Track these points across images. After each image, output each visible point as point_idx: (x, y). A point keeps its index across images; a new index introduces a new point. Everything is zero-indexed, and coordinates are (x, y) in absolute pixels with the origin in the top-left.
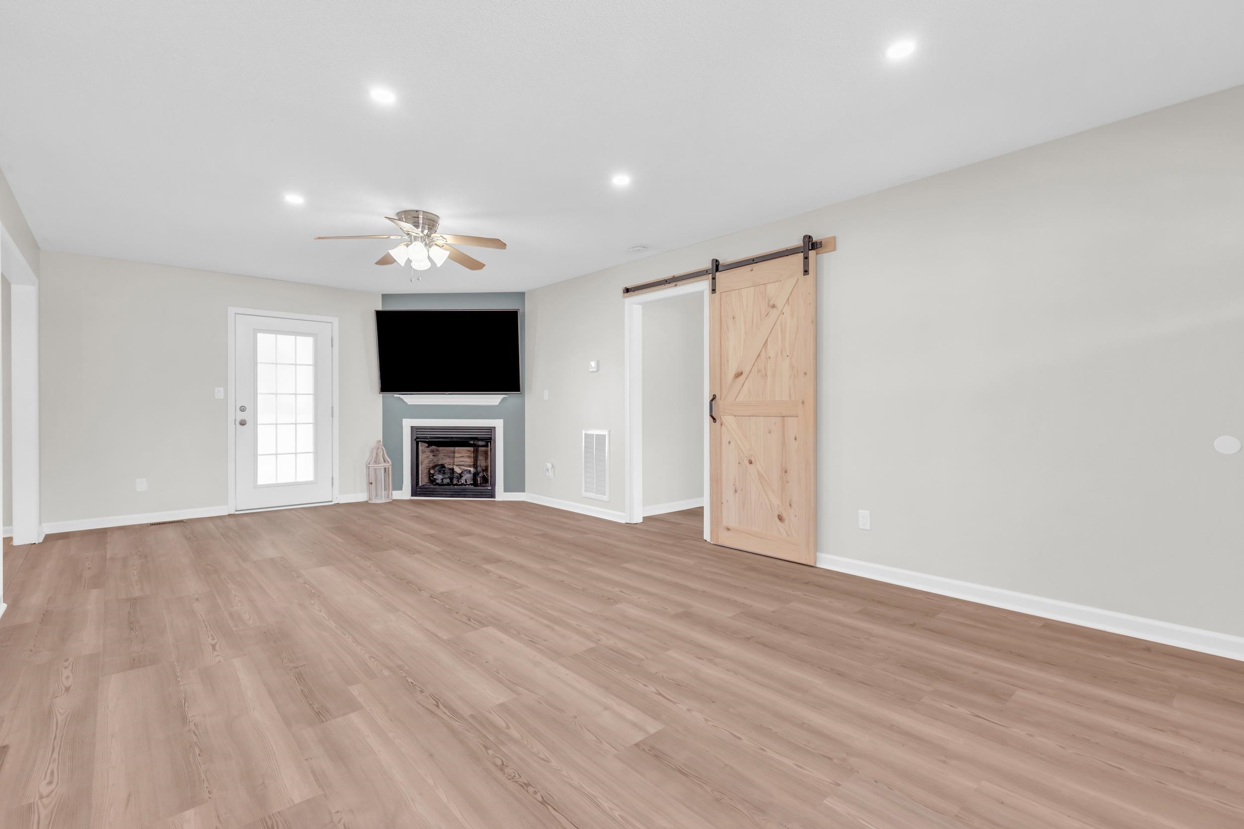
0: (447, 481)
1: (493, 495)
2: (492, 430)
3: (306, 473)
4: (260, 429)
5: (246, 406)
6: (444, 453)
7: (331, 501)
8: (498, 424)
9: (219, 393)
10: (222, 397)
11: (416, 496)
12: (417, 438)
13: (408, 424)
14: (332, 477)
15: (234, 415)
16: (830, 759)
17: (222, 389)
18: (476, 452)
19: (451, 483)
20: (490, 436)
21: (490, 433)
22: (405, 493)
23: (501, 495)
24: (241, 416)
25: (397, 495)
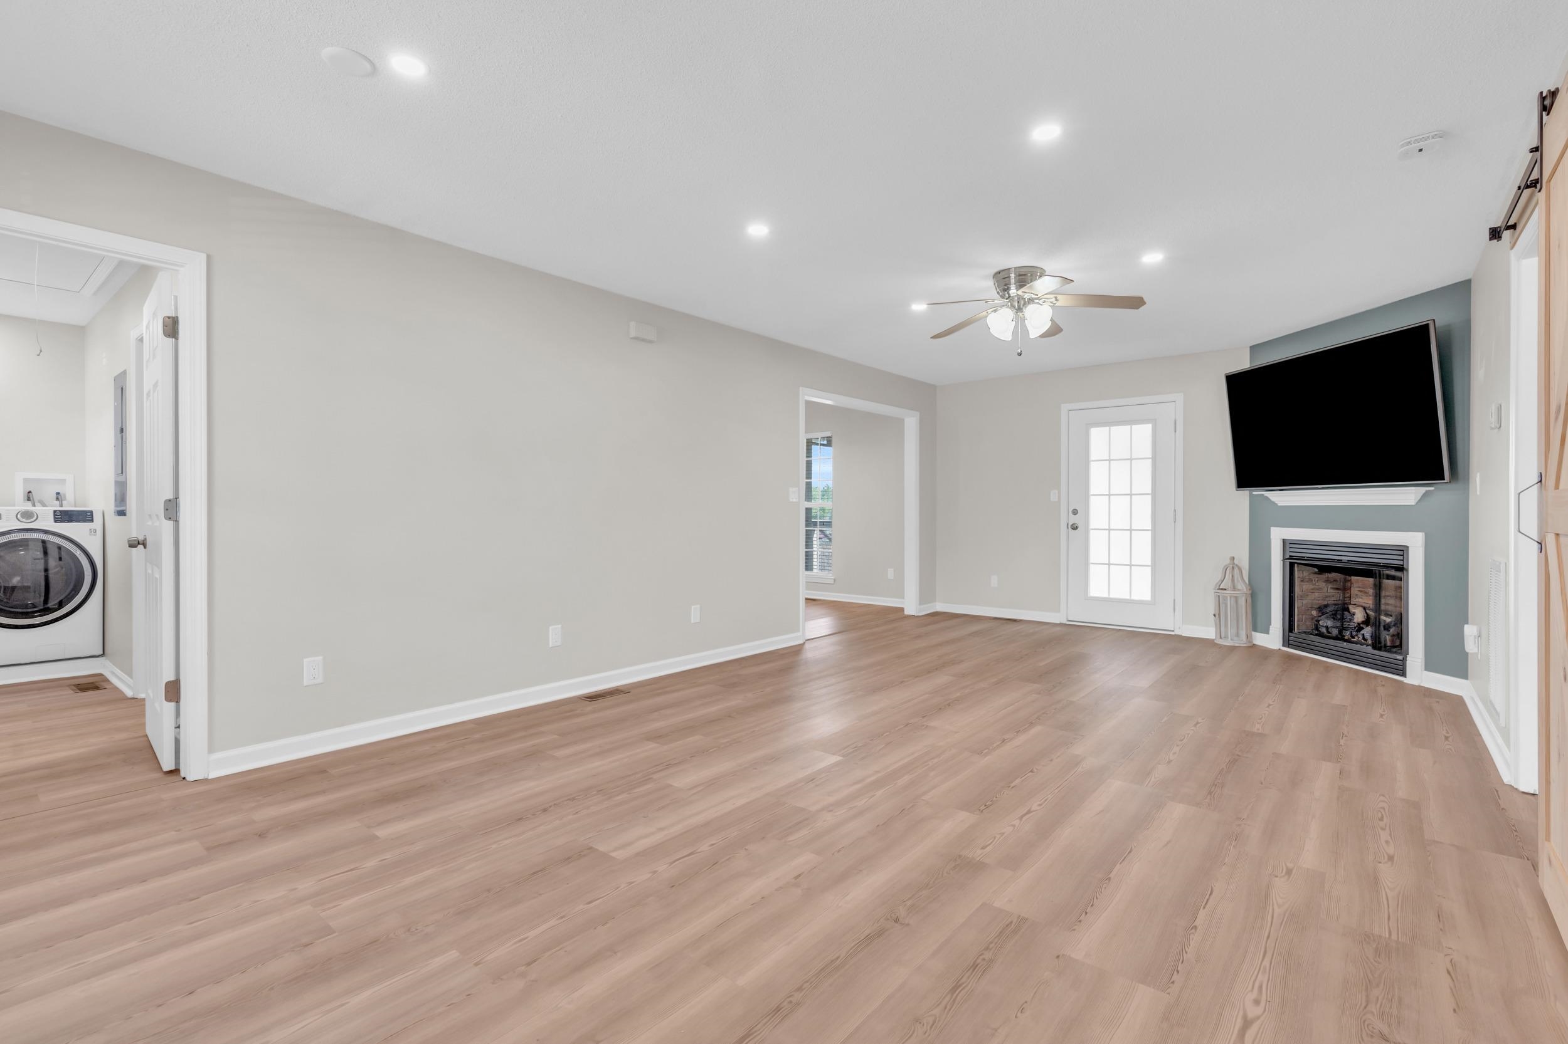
0: (1335, 632)
1: (1401, 670)
2: (1403, 551)
3: (1142, 591)
4: (1092, 534)
5: (1078, 509)
6: (1359, 587)
7: (1173, 631)
8: (1415, 542)
9: (1054, 496)
10: (1057, 500)
11: (1289, 647)
12: (1291, 557)
13: (1278, 535)
14: (1174, 600)
15: (1065, 518)
16: (529, 964)
17: (1057, 492)
18: (1378, 588)
19: (1340, 638)
20: (1401, 563)
21: (1401, 558)
22: (1272, 639)
23: (1417, 673)
24: (1073, 519)
25: (1260, 639)
